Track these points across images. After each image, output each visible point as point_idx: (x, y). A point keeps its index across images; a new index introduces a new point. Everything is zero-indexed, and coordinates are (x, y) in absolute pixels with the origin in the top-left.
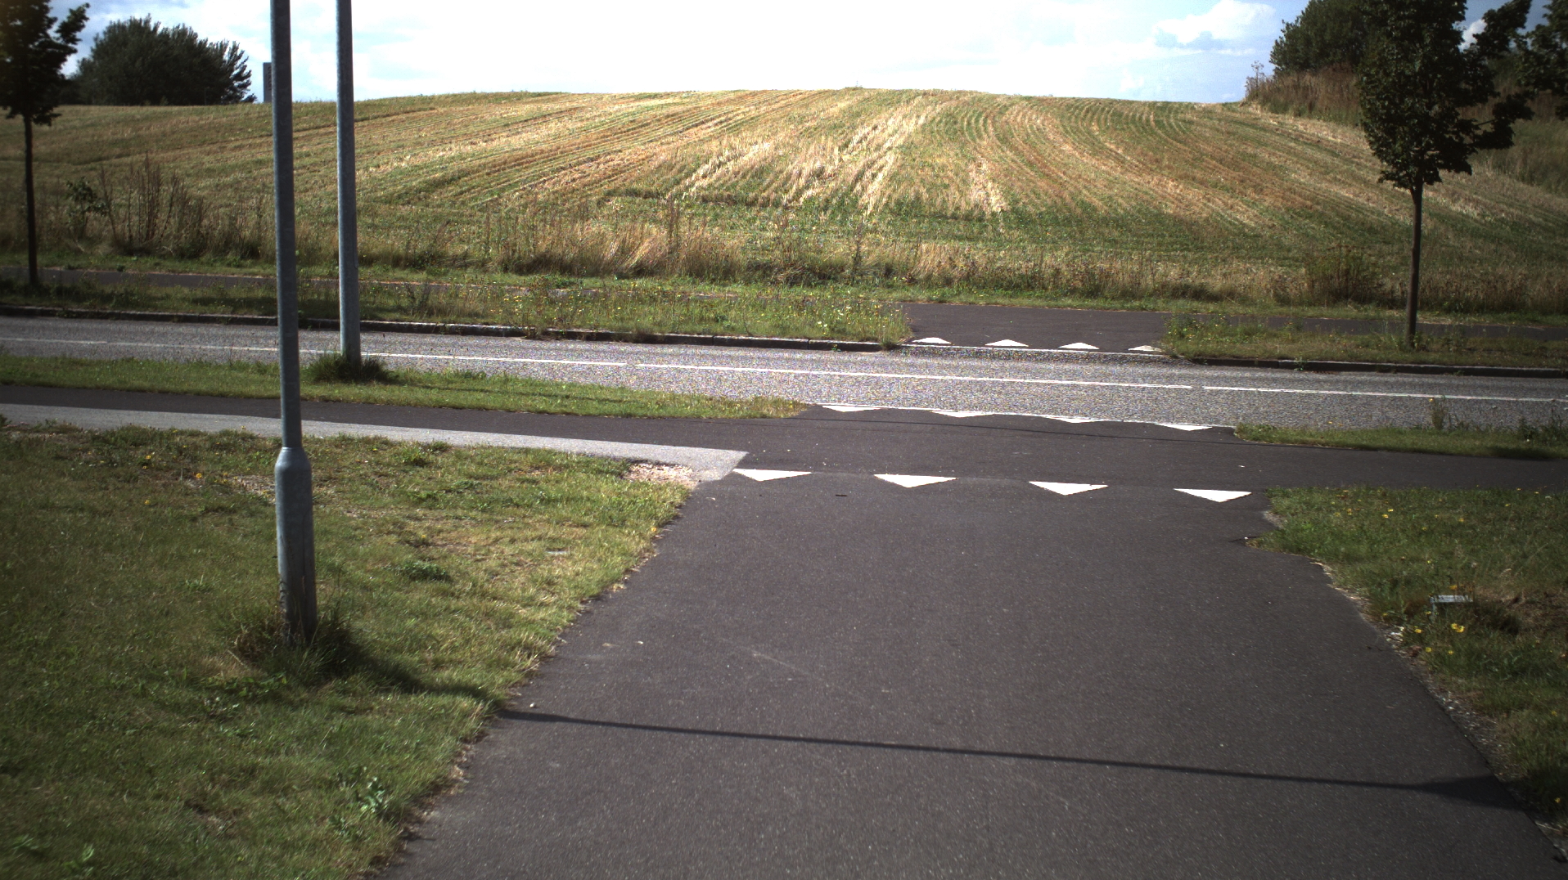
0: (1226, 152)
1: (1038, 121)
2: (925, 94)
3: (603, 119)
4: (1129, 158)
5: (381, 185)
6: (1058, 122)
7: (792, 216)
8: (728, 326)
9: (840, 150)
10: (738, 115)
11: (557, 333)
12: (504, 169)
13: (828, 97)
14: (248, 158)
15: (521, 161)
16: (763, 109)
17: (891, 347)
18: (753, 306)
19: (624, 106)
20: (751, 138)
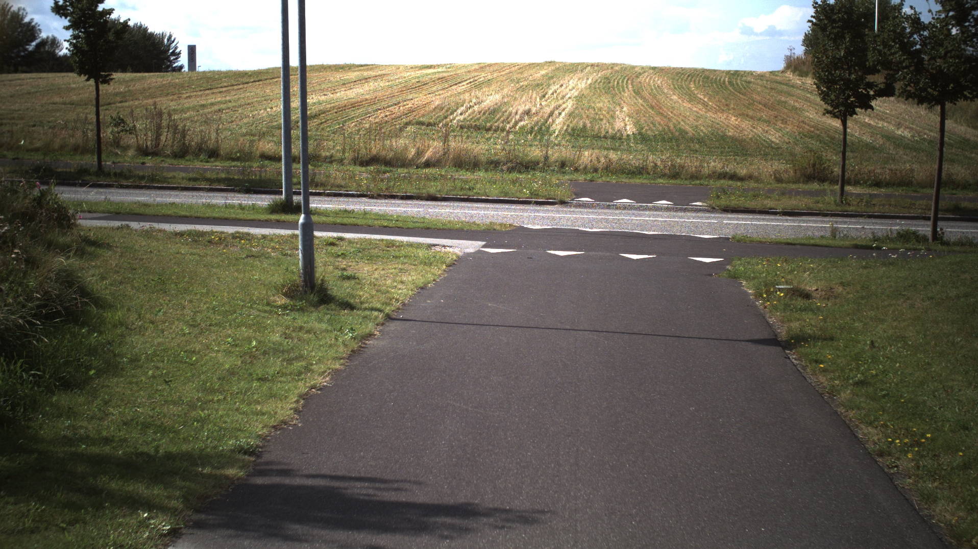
0: (768, 100)
1: (659, 82)
2: (592, 65)
3: (400, 80)
4: (711, 104)
5: (275, 119)
6: (670, 82)
7: (511, 137)
8: (476, 193)
9: (541, 99)
10: (480, 78)
11: (385, 195)
12: (345, 110)
13: (534, 68)
14: (195, 103)
15: (355, 105)
16: (495, 75)
17: (563, 203)
18: (489, 182)
19: (412, 73)
20: (489, 91)
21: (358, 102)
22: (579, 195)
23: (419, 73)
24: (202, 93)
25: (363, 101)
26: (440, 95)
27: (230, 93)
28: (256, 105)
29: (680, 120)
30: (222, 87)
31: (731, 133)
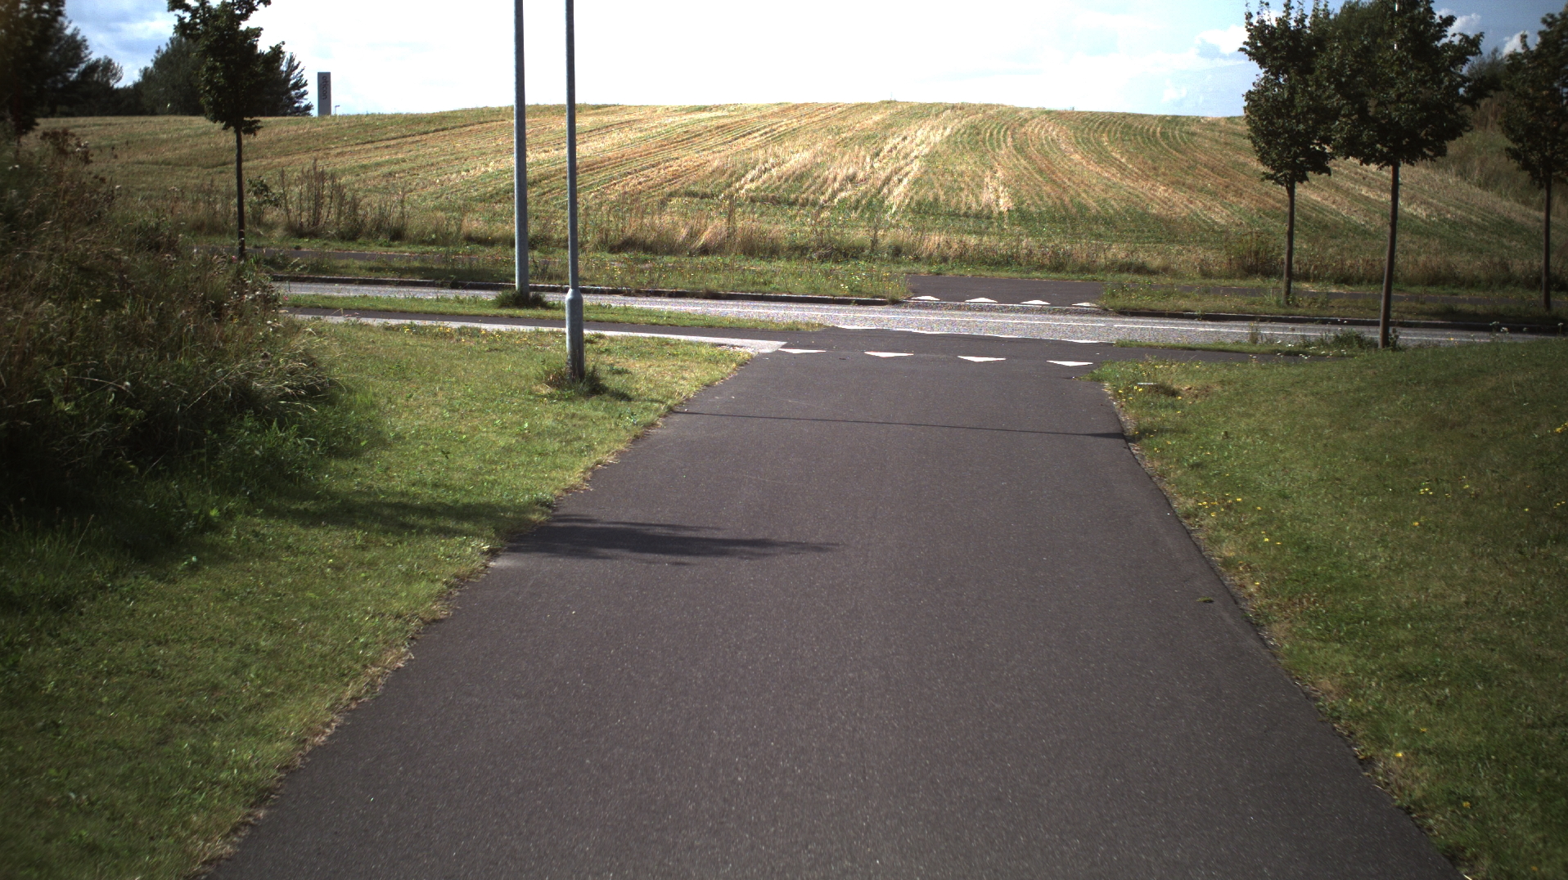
0: (1219, 161)
1: (1054, 132)
2: (953, 107)
4: (1130, 166)
6: (1072, 134)
7: (826, 214)
8: (774, 288)
10: (782, 126)
11: (647, 292)
13: (864, 111)
15: (593, 167)
16: (804, 121)
17: (895, 302)
18: (792, 275)
19: (677, 119)
20: (793, 147)
21: (597, 163)
22: (917, 293)
23: (687, 118)
24: (359, 147)
25: (605, 161)
26: (719, 152)
27: (401, 147)
28: (444, 165)
29: (1080, 190)
30: (388, 139)
31: (1154, 210)
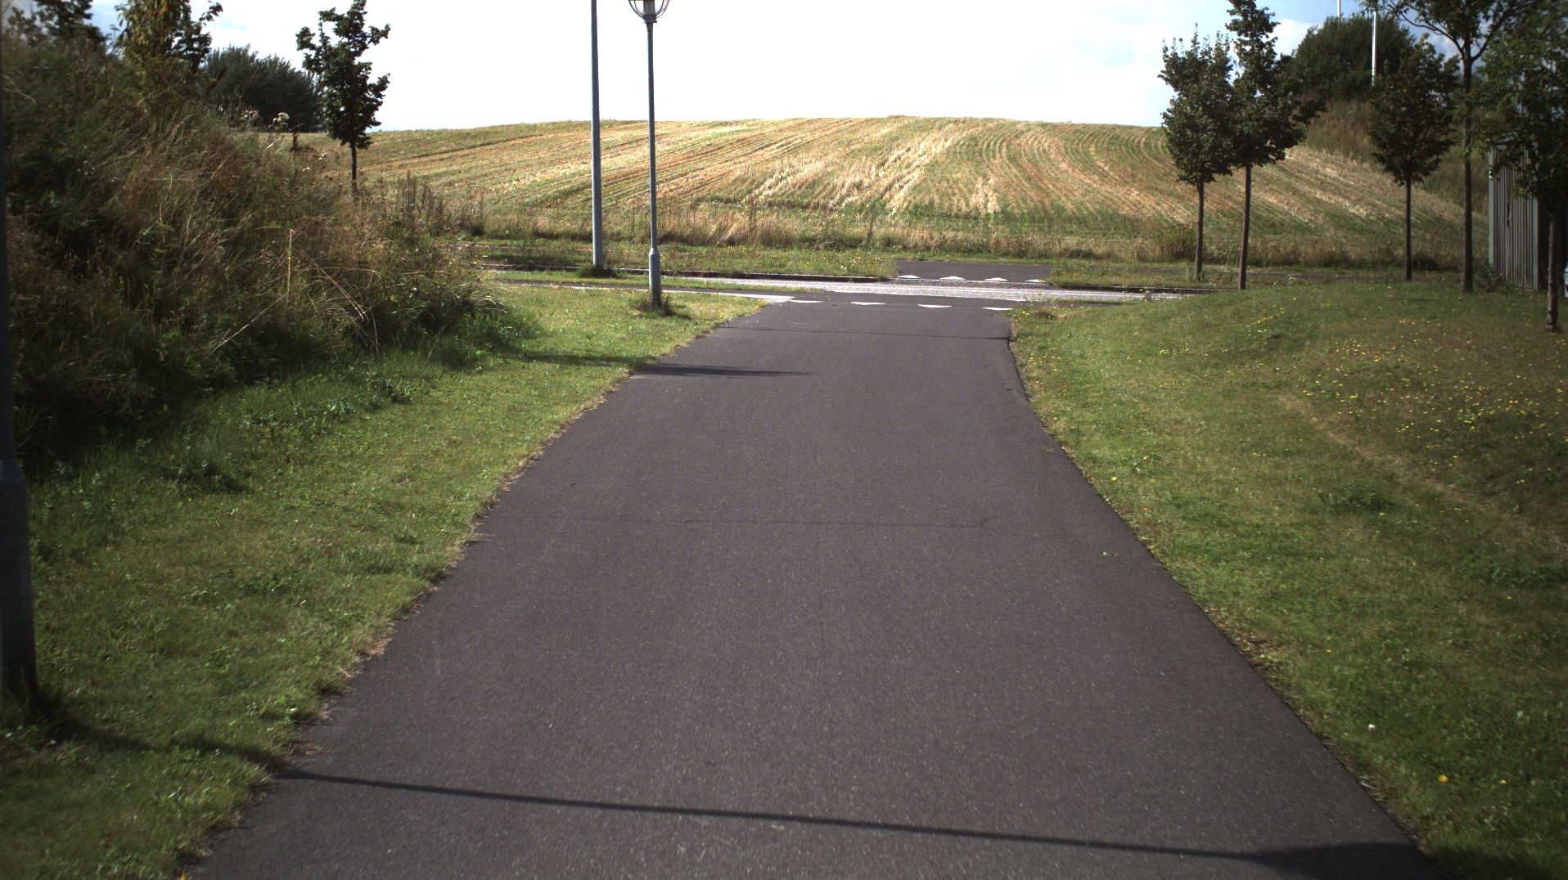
1: (1046, 144)
2: (956, 121)
4: (1111, 173)
6: (1062, 144)
7: (835, 216)
9: (878, 168)
10: (796, 139)
12: (616, 182)
13: (873, 124)
16: (818, 134)
17: (884, 279)
18: (803, 260)
19: (701, 132)
20: (807, 158)
22: (902, 273)
23: (710, 132)
24: (417, 160)
25: (638, 172)
26: (740, 163)
27: (454, 160)
28: (496, 175)
29: (1061, 195)
30: (441, 153)
31: (1125, 210)
